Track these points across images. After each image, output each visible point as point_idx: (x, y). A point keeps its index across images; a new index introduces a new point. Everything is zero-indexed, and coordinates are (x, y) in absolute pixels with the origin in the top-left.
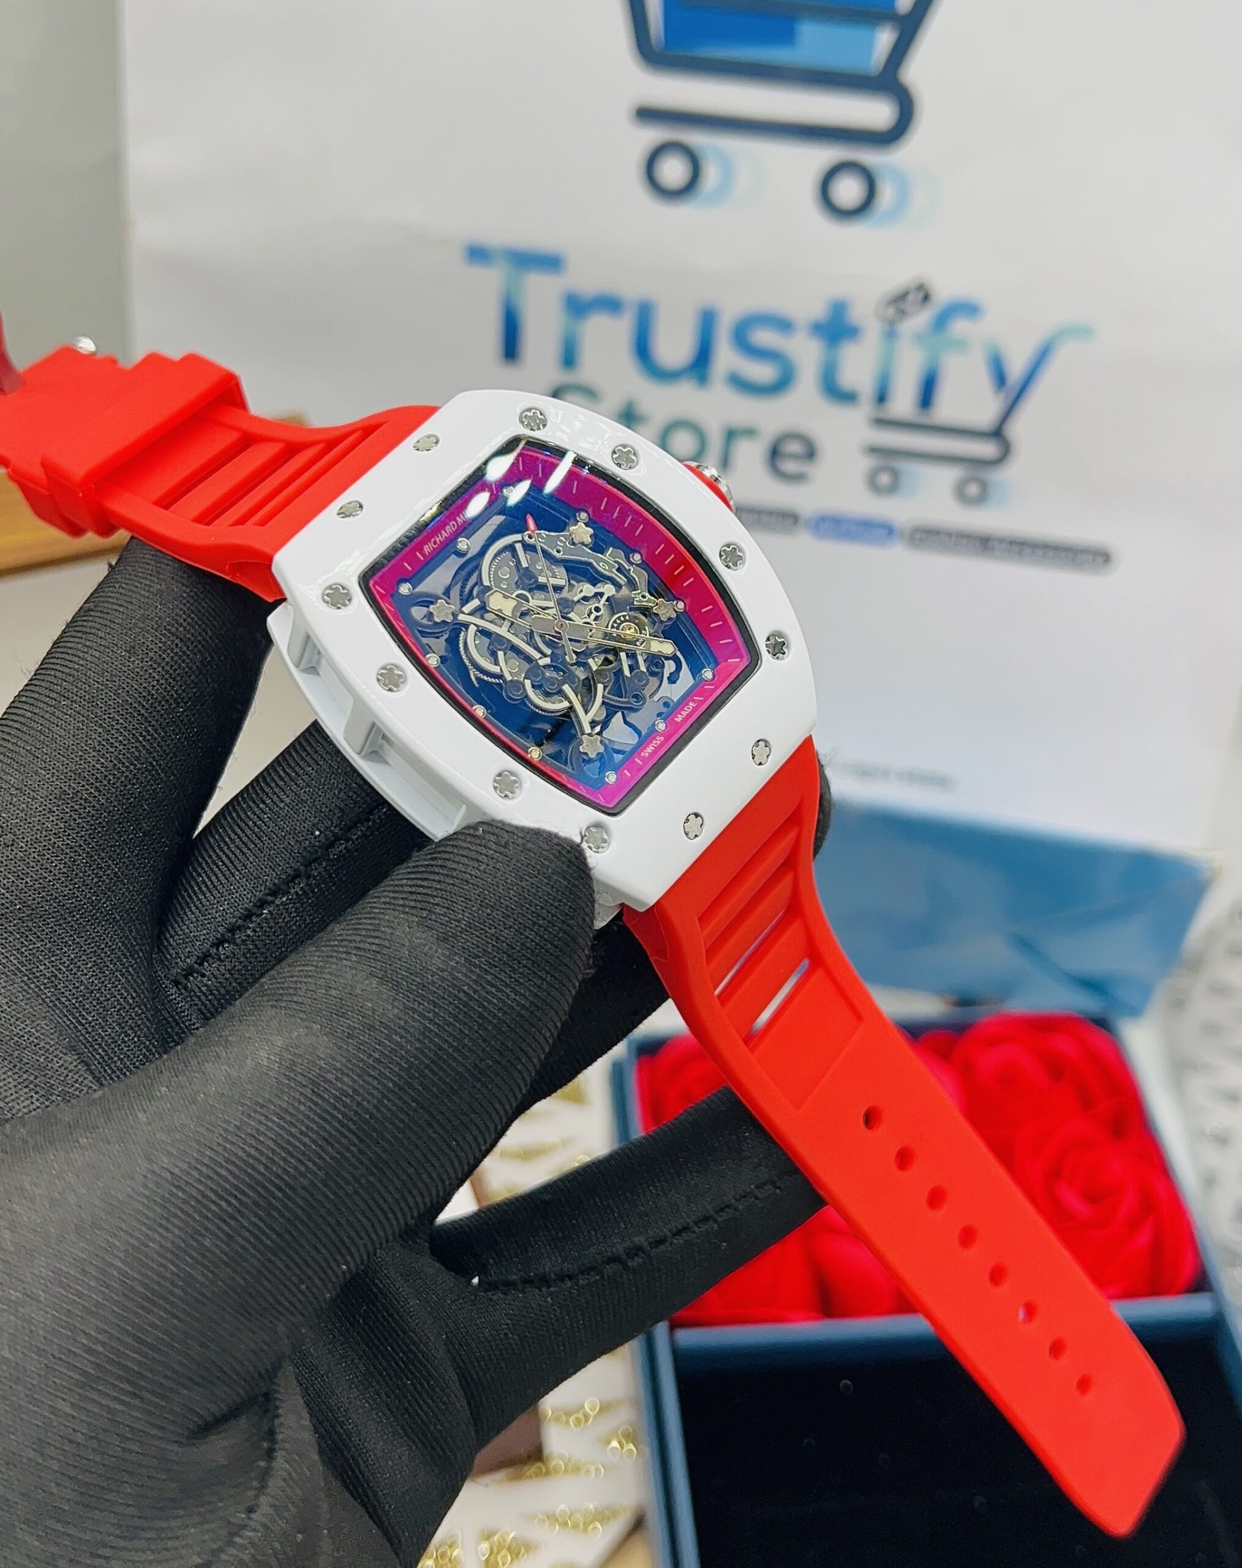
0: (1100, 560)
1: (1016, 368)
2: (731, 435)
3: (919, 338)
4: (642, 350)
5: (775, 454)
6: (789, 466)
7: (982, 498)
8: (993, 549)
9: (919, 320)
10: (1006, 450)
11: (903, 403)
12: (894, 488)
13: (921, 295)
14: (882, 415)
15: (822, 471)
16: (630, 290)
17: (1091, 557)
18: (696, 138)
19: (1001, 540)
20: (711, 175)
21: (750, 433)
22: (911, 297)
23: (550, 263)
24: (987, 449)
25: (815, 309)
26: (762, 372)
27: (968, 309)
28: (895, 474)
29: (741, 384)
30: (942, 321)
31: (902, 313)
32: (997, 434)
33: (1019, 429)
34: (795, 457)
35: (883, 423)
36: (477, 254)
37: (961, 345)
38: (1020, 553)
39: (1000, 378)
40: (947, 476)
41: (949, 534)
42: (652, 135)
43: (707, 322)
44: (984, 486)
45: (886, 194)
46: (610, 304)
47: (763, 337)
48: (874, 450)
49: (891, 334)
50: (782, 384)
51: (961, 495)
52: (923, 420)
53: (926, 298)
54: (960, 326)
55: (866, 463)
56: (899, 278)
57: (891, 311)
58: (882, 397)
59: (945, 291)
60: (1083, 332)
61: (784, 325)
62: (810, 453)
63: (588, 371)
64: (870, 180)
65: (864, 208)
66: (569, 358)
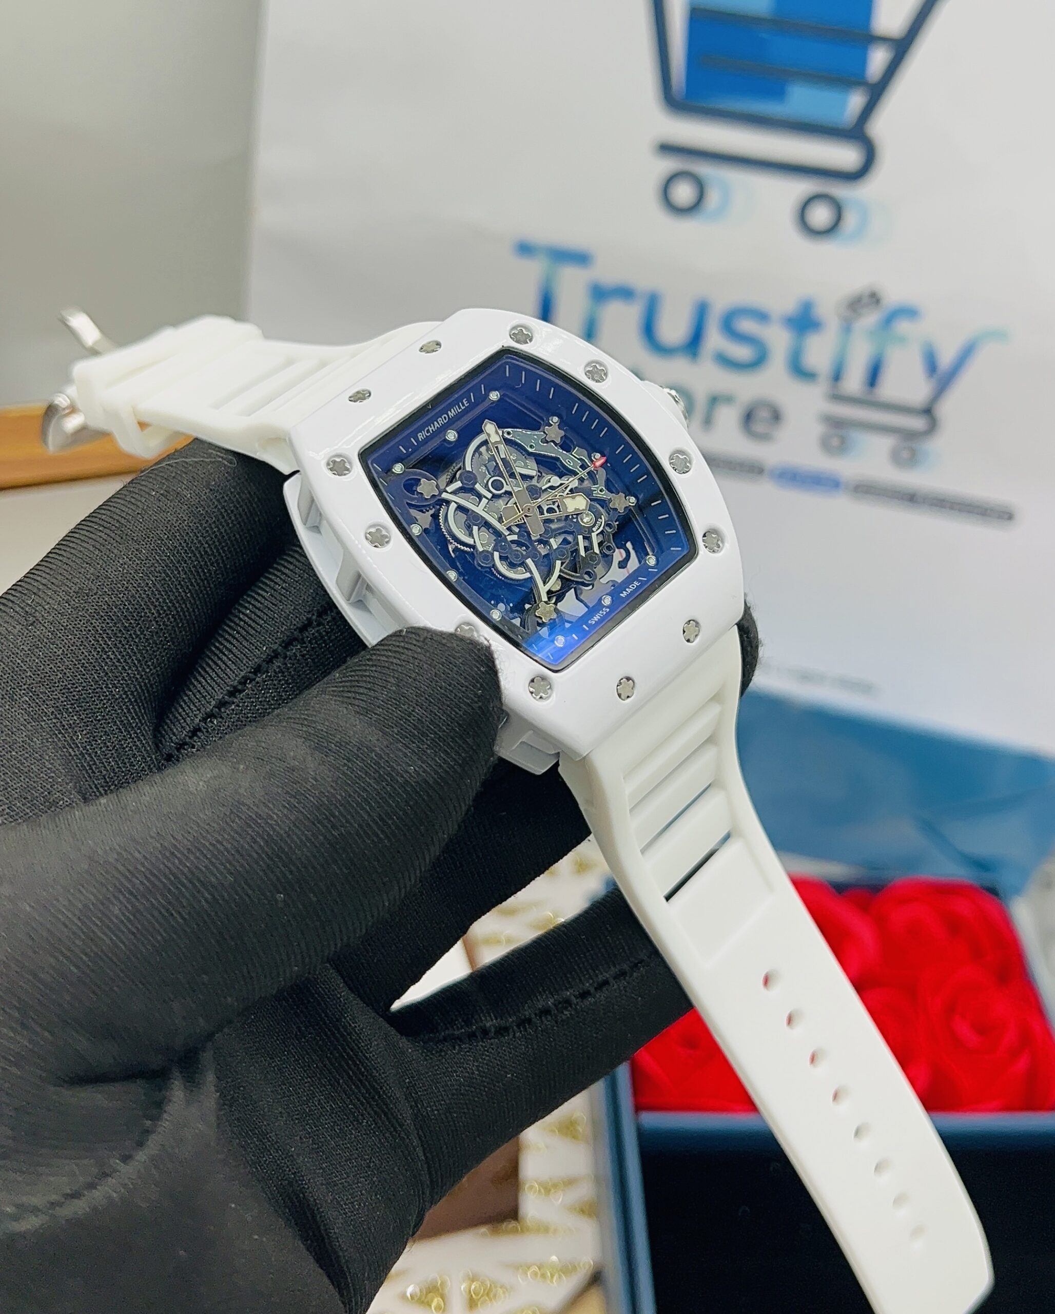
1: (945, 361)
2: (714, 400)
3: (870, 333)
4: (649, 330)
5: (748, 418)
6: (759, 428)
7: (912, 462)
9: (870, 319)
10: (933, 424)
11: (854, 382)
12: (841, 450)
13: (873, 300)
14: (836, 392)
15: (784, 433)
16: (642, 282)
18: (703, 169)
20: (713, 198)
21: (728, 399)
22: (865, 301)
23: (580, 258)
24: (918, 423)
25: (788, 306)
26: (742, 352)
27: (909, 312)
28: (843, 439)
29: (725, 361)
30: (889, 321)
31: (857, 314)
32: (928, 411)
33: (945, 409)
34: (763, 420)
35: (838, 397)
36: (525, 249)
37: (902, 340)
39: (932, 367)
40: (884, 444)
42: (669, 165)
43: (701, 312)
44: (914, 453)
45: (850, 220)
46: (625, 293)
47: (746, 326)
48: (828, 420)
49: (847, 328)
50: (759, 361)
51: (895, 458)
52: (869, 397)
53: (877, 302)
54: (903, 326)
55: (820, 429)
57: (848, 312)
58: (837, 376)
59: (893, 298)
60: (1001, 335)
61: (761, 316)
62: (776, 416)
64: (838, 209)
65: (832, 230)
66: (590, 334)
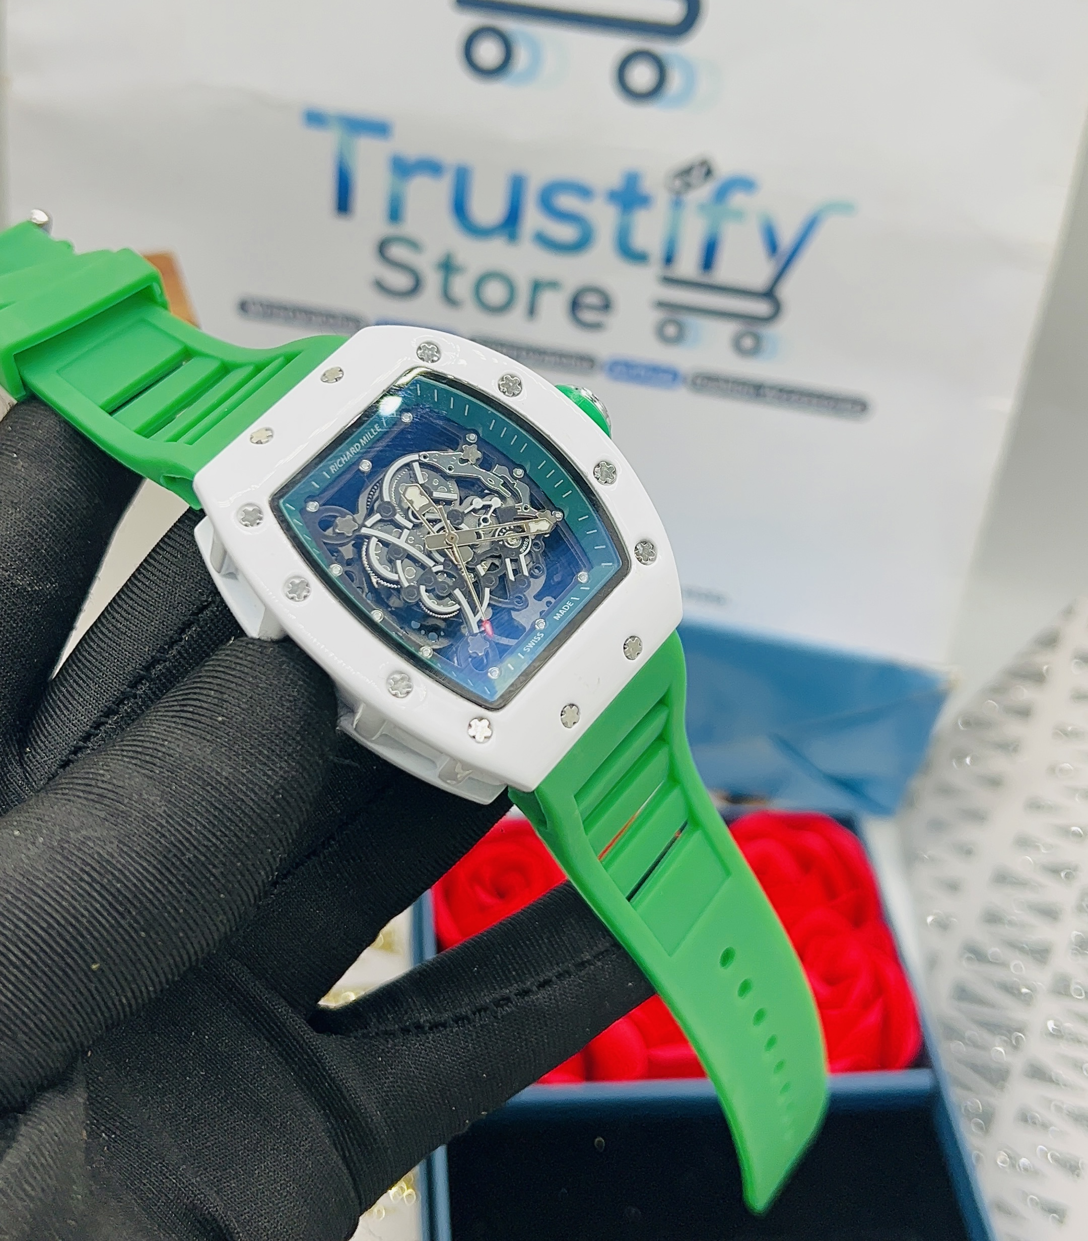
0: (859, 408)
1: (786, 238)
2: (537, 287)
3: (702, 207)
4: (460, 209)
5: (575, 305)
6: (588, 316)
7: (755, 351)
8: (765, 396)
9: (703, 192)
10: (777, 308)
11: (687, 264)
12: (679, 339)
13: (704, 170)
14: (669, 274)
15: (615, 321)
16: (450, 157)
17: (849, 406)
18: (509, 24)
19: (772, 388)
20: (522, 58)
21: (553, 285)
22: (697, 174)
23: (381, 129)
24: (761, 308)
25: (612, 179)
26: (565, 232)
27: (745, 184)
28: (681, 327)
29: (545, 241)
30: (722, 194)
31: (688, 186)
32: (769, 294)
33: (787, 291)
34: (593, 308)
35: (670, 281)
36: (315, 118)
37: (739, 215)
38: (788, 400)
39: (772, 246)
40: (727, 329)
41: (727, 381)
42: (470, 20)
43: (517, 187)
44: (757, 339)
45: (675, 81)
46: (432, 168)
47: (566, 202)
48: (662, 305)
49: (677, 203)
50: (581, 244)
51: (737, 346)
52: (705, 280)
53: (709, 173)
54: (738, 199)
55: (656, 316)
56: (686, 155)
57: (678, 183)
58: (669, 259)
59: (726, 168)
61: (584, 192)
62: (606, 306)
63: (410, 226)
64: (661, 67)
65: (655, 92)
66: (395, 213)
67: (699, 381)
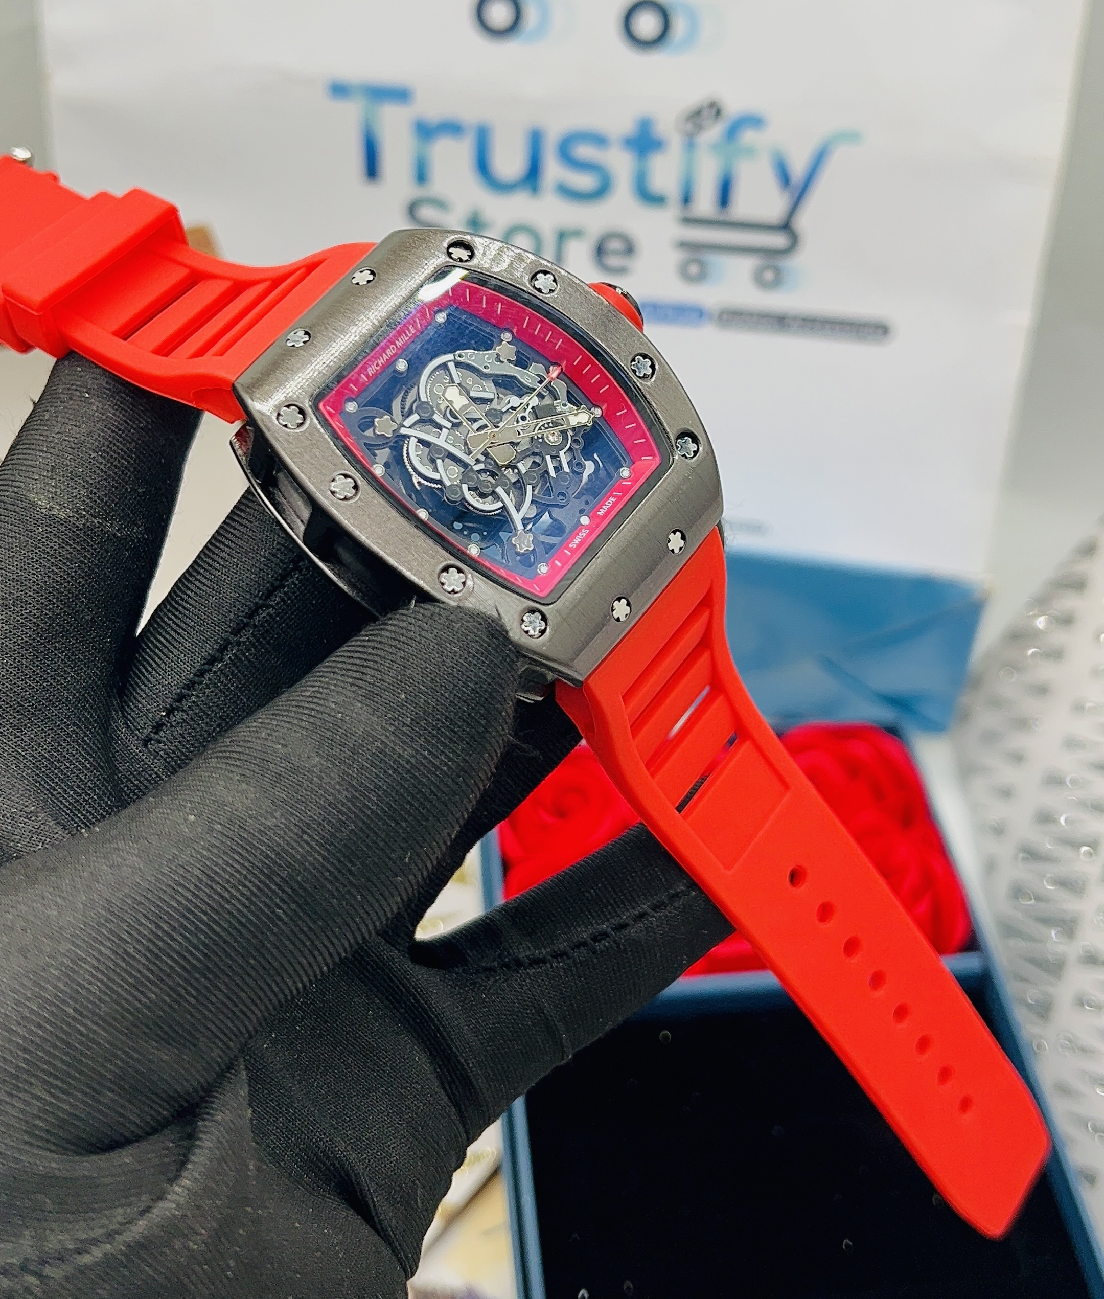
0: (880, 332)
1: (798, 168)
2: (562, 236)
3: (715, 147)
4: (483, 166)
5: (600, 251)
6: (613, 261)
7: (777, 283)
8: (789, 326)
9: (713, 133)
10: (794, 240)
11: (704, 203)
12: (701, 277)
13: (714, 111)
14: (688, 214)
15: (640, 264)
16: (469, 116)
17: (871, 330)
19: (795, 318)
20: (531, 15)
21: (577, 233)
22: (705, 113)
23: (400, 95)
24: (778, 240)
25: (625, 126)
26: (585, 181)
27: (754, 121)
28: (702, 264)
29: (567, 193)
30: (733, 132)
31: (699, 128)
32: (786, 226)
33: (804, 222)
34: (616, 253)
35: (689, 221)
36: (339, 90)
37: (750, 152)
38: (812, 328)
39: (785, 178)
40: (746, 265)
41: (750, 315)
43: (536, 140)
44: (778, 271)
45: (679, 26)
46: (453, 128)
47: (584, 152)
48: (684, 245)
49: (690, 145)
50: (601, 192)
51: (759, 280)
52: (722, 218)
53: (718, 113)
54: (749, 136)
55: (677, 256)
56: (695, 97)
57: (689, 127)
58: (687, 199)
59: (734, 106)
60: (851, 137)
61: (599, 140)
62: (629, 249)
63: (439, 186)
64: (665, 15)
65: (661, 38)
66: (421, 175)
67: (725, 317)
